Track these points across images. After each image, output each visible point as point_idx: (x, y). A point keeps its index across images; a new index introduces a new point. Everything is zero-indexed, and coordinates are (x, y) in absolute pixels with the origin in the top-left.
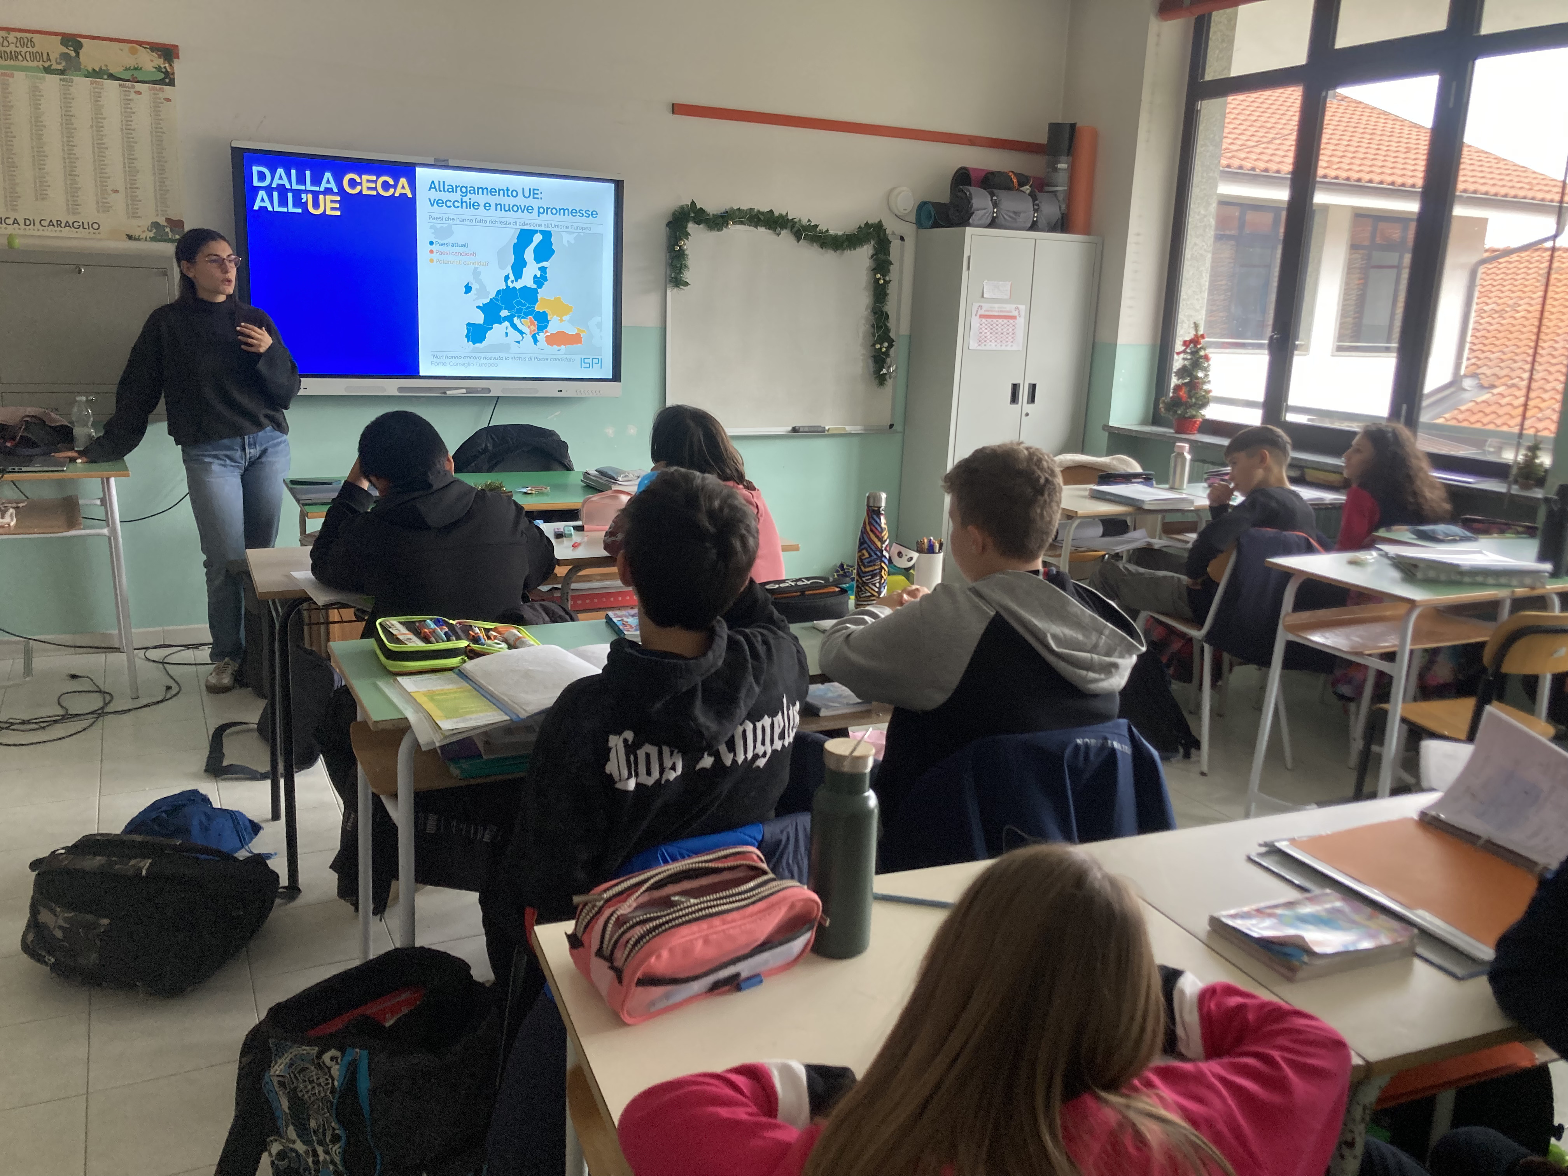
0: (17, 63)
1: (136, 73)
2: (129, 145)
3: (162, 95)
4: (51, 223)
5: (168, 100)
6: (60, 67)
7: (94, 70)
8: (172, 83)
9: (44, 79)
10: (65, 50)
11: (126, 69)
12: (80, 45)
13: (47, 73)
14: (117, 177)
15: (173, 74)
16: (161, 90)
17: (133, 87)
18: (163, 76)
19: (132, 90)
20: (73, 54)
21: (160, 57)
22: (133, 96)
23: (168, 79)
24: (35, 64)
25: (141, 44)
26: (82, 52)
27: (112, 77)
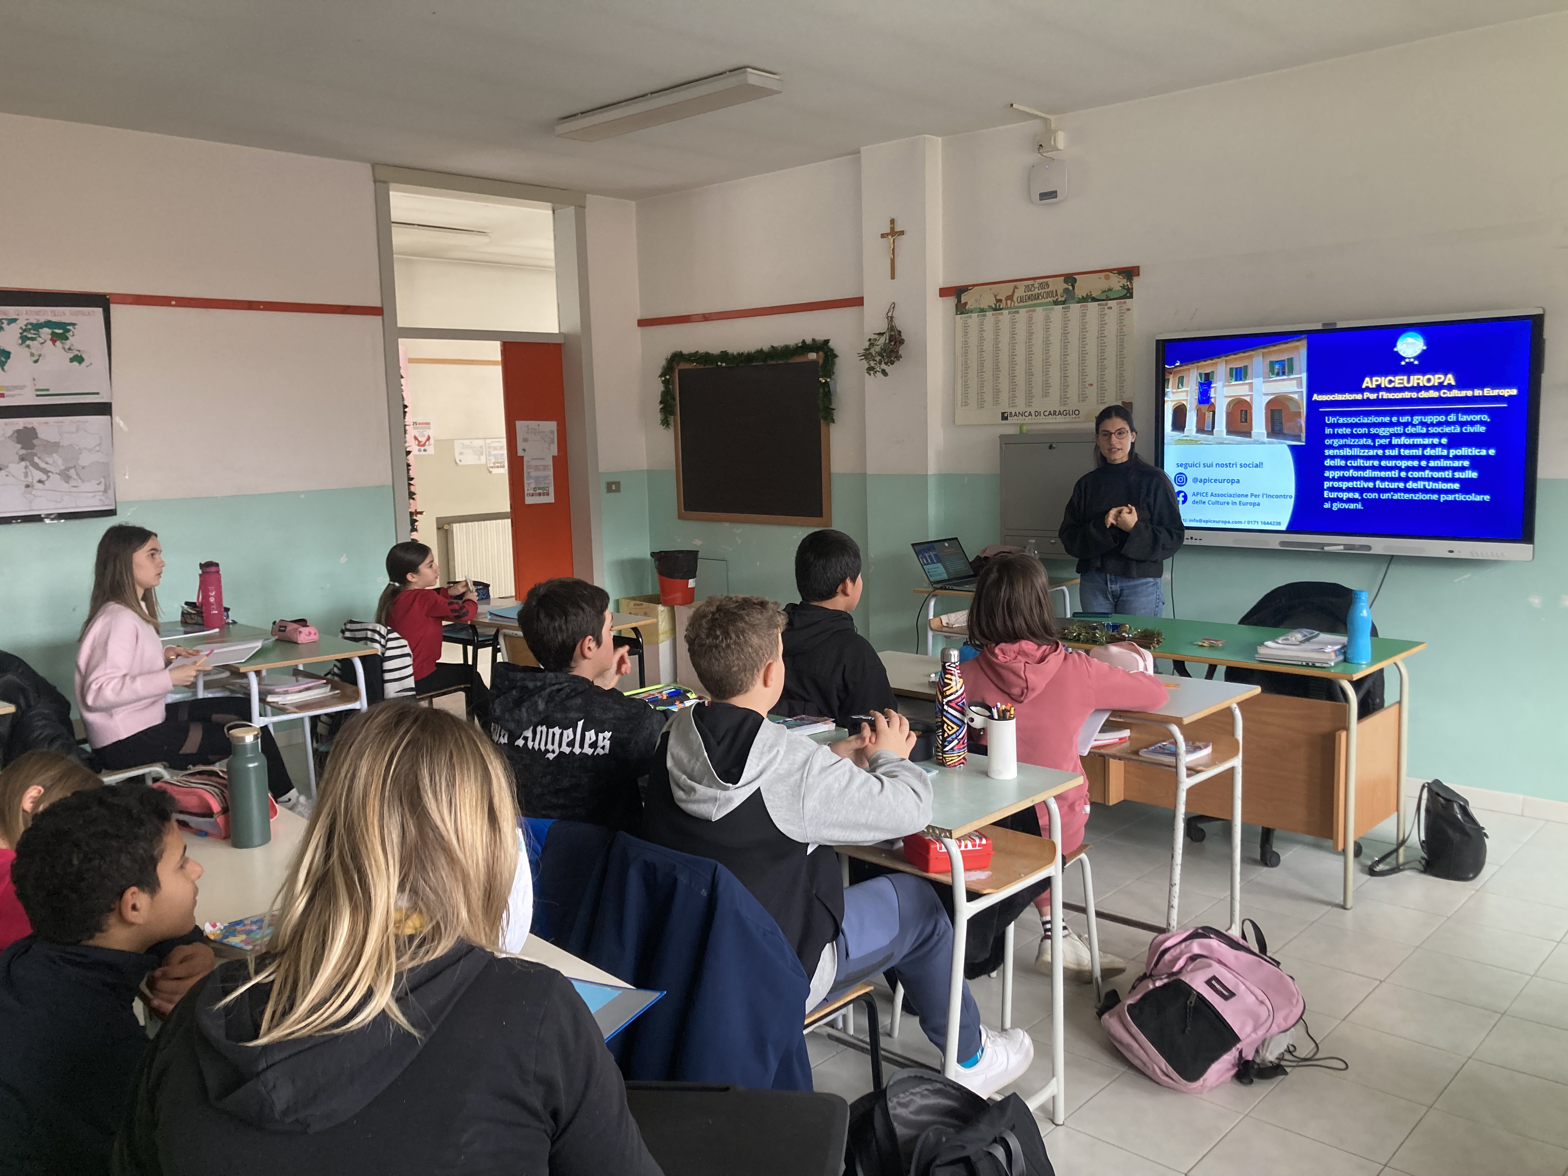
0: (1039, 301)
1: (1109, 294)
2: (1102, 348)
3: (1125, 307)
4: (1050, 413)
5: (1129, 310)
6: (1063, 299)
7: (1083, 297)
8: (1131, 297)
9: (1053, 309)
10: (1067, 286)
11: (1103, 292)
12: (1075, 280)
13: (1055, 305)
14: (1092, 376)
15: (1132, 289)
16: (1125, 303)
17: (1106, 304)
18: (1126, 291)
19: (1106, 307)
20: (1071, 288)
21: (1124, 278)
22: (1107, 311)
23: (1128, 294)
24: (1049, 299)
25: (1111, 271)
26: (1076, 285)
27: (1094, 300)
